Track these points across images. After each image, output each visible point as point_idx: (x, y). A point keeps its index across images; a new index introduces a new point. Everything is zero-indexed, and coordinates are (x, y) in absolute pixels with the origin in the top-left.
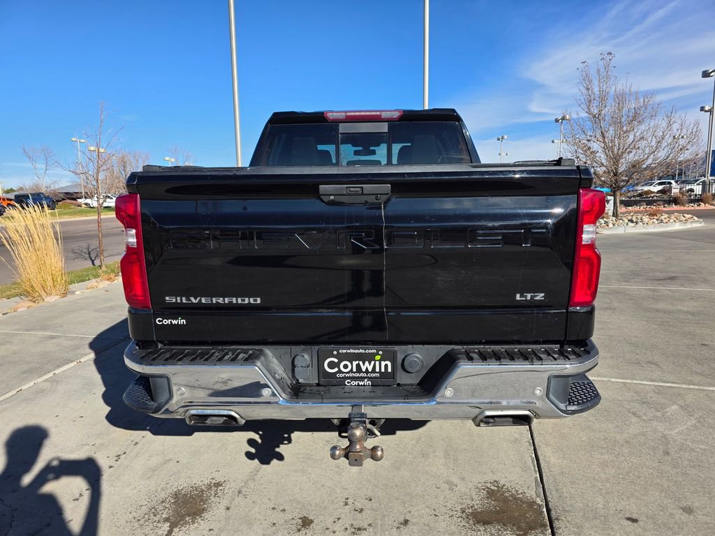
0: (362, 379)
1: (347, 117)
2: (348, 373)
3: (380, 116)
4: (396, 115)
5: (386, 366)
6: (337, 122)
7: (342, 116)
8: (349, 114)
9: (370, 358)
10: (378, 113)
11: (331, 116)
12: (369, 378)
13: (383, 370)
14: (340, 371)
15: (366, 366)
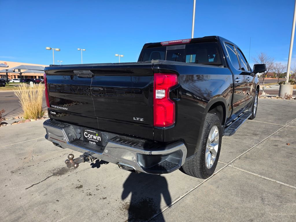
0: (93, 141)
1: (169, 43)
2: (90, 138)
3: (181, 42)
4: (188, 41)
5: (99, 138)
6: (166, 46)
7: (167, 43)
8: (170, 42)
9: (95, 134)
10: (181, 41)
11: (163, 44)
12: (96, 142)
13: (99, 140)
14: (88, 137)
15: (94, 137)
